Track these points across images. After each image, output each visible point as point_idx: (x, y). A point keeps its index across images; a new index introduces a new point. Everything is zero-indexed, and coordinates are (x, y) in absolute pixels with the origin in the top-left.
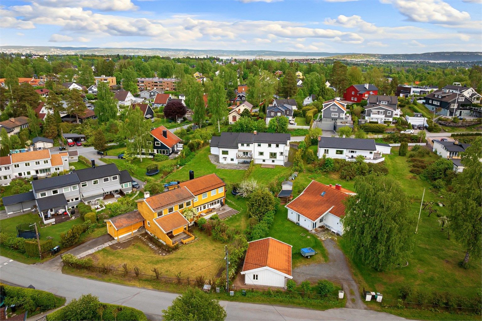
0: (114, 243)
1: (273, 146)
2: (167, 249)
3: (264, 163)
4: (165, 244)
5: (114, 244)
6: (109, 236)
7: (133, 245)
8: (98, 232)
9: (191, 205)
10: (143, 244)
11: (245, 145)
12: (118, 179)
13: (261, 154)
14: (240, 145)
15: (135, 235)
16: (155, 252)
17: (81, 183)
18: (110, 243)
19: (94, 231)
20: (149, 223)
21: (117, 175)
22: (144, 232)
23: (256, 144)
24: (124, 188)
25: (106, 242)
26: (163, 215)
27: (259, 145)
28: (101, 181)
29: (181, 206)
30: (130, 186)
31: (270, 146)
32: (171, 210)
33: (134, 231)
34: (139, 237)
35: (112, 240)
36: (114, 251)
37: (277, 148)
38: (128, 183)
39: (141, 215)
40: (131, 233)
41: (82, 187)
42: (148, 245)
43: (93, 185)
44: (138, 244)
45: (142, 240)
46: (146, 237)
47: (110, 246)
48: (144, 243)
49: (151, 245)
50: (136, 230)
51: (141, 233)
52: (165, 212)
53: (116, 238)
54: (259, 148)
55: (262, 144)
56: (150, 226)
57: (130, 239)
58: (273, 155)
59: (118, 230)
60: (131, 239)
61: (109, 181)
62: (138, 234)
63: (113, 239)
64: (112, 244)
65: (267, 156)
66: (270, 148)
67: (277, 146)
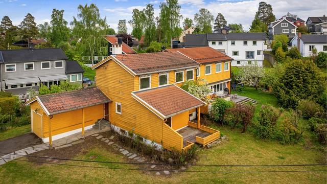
0: (40, 149)
1: (250, 43)
2: (171, 160)
3: (238, 65)
4: (159, 147)
5: (39, 152)
6: (32, 137)
7: (84, 153)
8: (12, 131)
9: (193, 79)
10: (108, 150)
11: (217, 43)
12: (63, 67)
13: (236, 53)
14: (210, 44)
15: (88, 135)
16: (141, 168)
17: (6, 65)
18: (30, 151)
19: (6, 130)
20: (119, 107)
21: (63, 61)
22: (107, 129)
23: (230, 42)
24: (71, 81)
25: (21, 148)
26: (150, 88)
27: (233, 44)
28: (38, 67)
29: (179, 77)
30: (79, 79)
31: (245, 43)
32: (163, 80)
33: (87, 128)
34: (98, 138)
35: (35, 145)
36: (35, 168)
37: (255, 46)
38: (78, 75)
39: (102, 93)
40: (80, 130)
41: (6, 71)
42: (119, 153)
43: (25, 70)
44: (96, 150)
45: (104, 144)
46: (112, 137)
47: (28, 156)
48: (109, 148)
49: (125, 152)
50: (90, 127)
51: (101, 131)
52: (154, 82)
53: (46, 140)
54: (233, 46)
55: (236, 42)
56: (120, 113)
57: (77, 143)
58: (249, 55)
59: (51, 117)
60: (80, 142)
61: (50, 68)
62: (95, 133)
63: (41, 142)
64: (34, 151)
65: (242, 56)
66: (245, 46)
67: (255, 43)
